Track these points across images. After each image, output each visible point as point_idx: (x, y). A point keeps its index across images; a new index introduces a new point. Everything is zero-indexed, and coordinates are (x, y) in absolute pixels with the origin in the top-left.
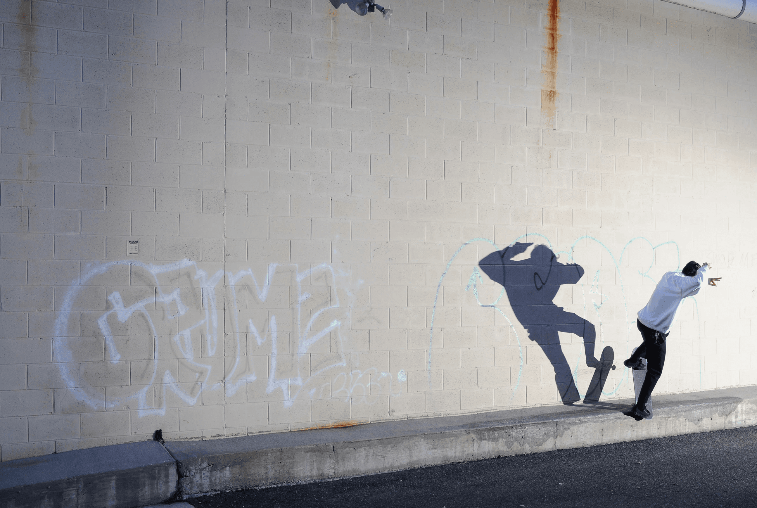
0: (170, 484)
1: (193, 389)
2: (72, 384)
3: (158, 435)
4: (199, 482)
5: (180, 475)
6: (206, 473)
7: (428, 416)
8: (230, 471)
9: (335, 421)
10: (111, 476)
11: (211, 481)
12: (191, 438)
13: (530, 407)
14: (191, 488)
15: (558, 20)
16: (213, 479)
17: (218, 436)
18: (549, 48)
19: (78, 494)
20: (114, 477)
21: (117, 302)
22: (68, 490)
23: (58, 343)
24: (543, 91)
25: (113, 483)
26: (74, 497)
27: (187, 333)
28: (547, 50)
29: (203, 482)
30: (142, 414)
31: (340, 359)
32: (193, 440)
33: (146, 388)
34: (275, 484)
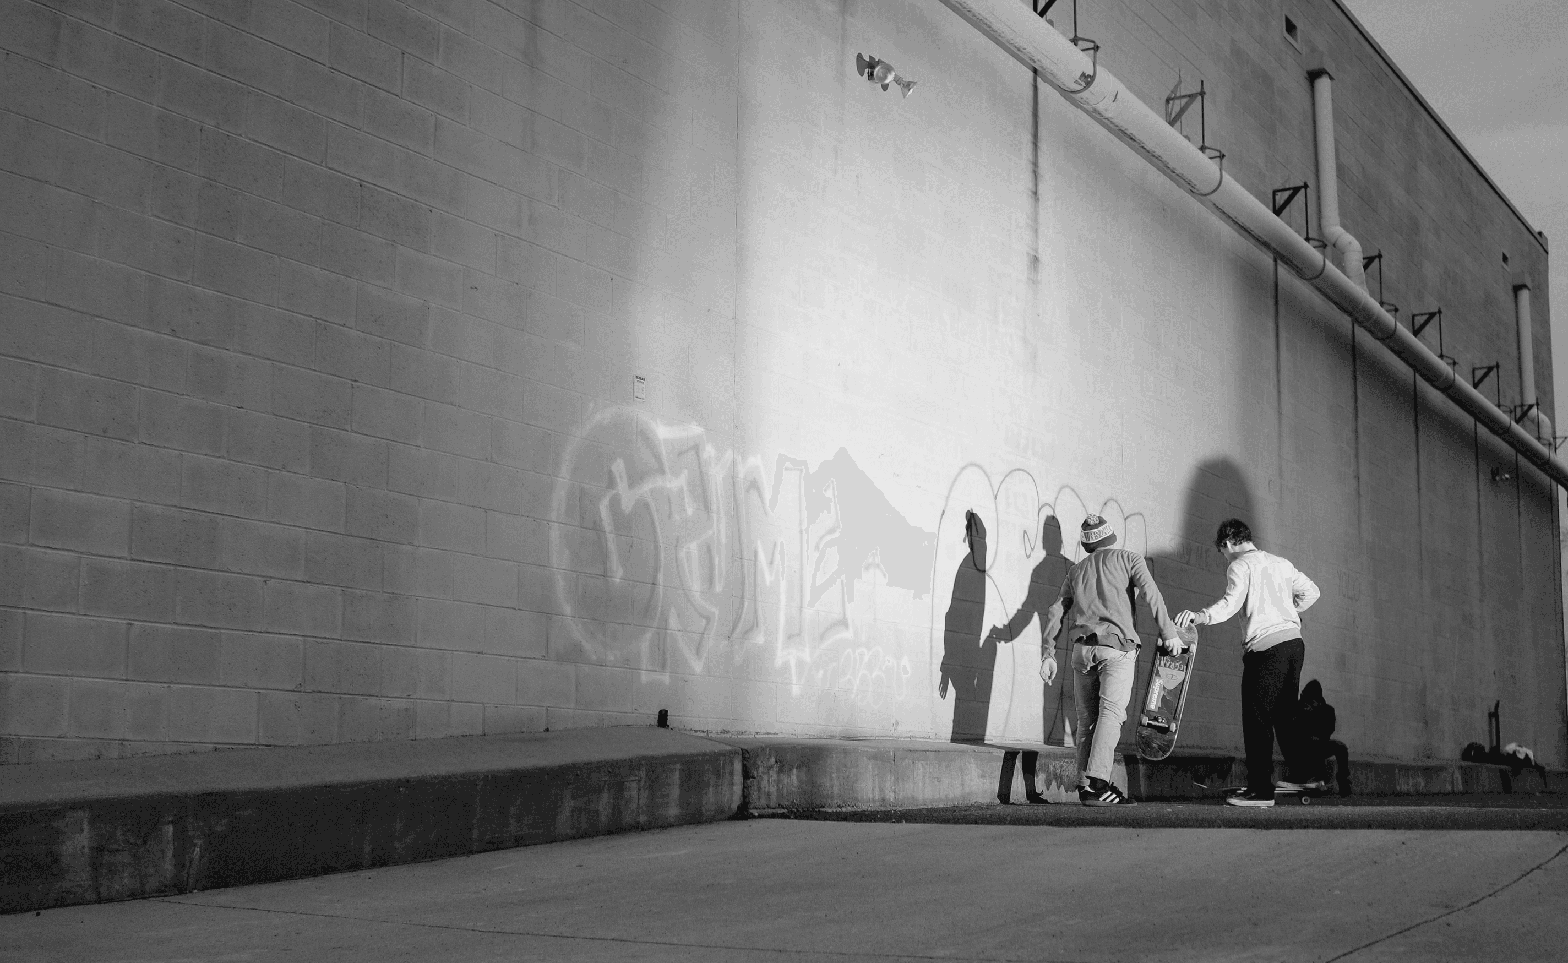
0: (735, 788)
1: (699, 644)
2: (568, 610)
3: (663, 718)
4: (767, 790)
5: (746, 775)
6: (773, 773)
7: (929, 738)
8: (798, 776)
9: (841, 728)
10: (675, 763)
11: (778, 789)
12: (696, 731)
13: (1023, 742)
14: (759, 798)
15: (1039, 150)
16: (781, 786)
17: (724, 733)
18: (1032, 192)
19: (639, 790)
20: (678, 766)
21: (621, 477)
22: (630, 779)
23: (555, 534)
24: (1028, 254)
25: (677, 776)
26: (634, 793)
27: (693, 547)
28: (1030, 193)
29: (771, 790)
30: (645, 677)
31: (847, 627)
32: (698, 734)
33: (649, 635)
34: (839, 806)
